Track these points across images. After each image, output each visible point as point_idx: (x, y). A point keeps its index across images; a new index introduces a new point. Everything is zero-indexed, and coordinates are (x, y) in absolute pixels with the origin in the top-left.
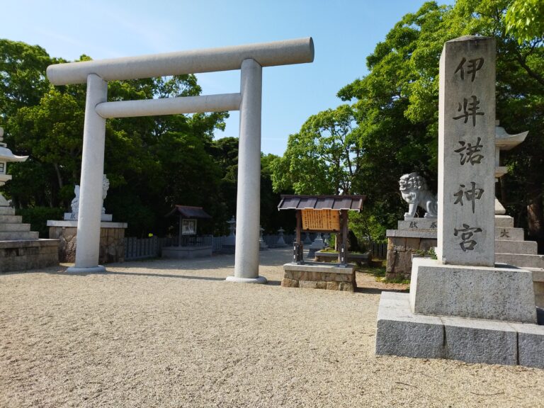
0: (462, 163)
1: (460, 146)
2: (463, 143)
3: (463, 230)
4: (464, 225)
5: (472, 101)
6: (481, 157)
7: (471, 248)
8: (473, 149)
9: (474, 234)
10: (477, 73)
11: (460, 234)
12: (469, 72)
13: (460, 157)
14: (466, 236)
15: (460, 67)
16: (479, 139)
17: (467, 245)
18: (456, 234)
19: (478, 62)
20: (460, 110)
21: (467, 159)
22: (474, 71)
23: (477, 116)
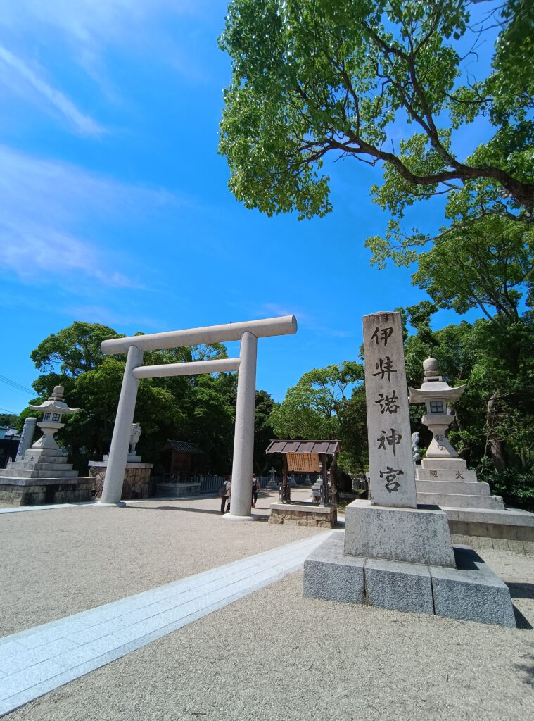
0: (382, 412)
1: (380, 398)
2: (381, 395)
3: (387, 473)
4: (388, 468)
5: (386, 361)
6: (397, 407)
7: (395, 490)
8: (390, 400)
9: (397, 476)
10: (388, 339)
11: (385, 475)
12: (382, 339)
13: (380, 407)
14: (391, 478)
15: (375, 335)
16: (394, 392)
17: (391, 487)
18: (381, 476)
19: (388, 331)
20: (377, 368)
21: (386, 409)
22: (386, 338)
23: (391, 373)
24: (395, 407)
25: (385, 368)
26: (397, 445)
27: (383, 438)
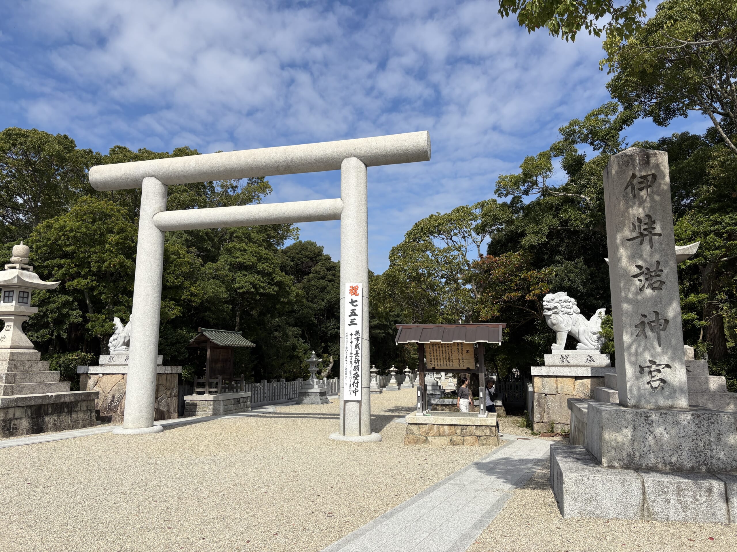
0: (642, 290)
1: (637, 271)
2: (640, 267)
3: (649, 367)
4: (650, 361)
5: (647, 221)
8: (653, 274)
9: (662, 370)
10: (650, 190)
11: (646, 371)
12: (639, 189)
13: (638, 283)
14: (654, 374)
15: (630, 184)
16: (658, 263)
17: (655, 384)
18: (641, 372)
19: (649, 178)
20: (634, 231)
21: (646, 286)
22: (646, 188)
23: (654, 237)
24: (659, 282)
25: (645, 230)
26: (662, 332)
27: (643, 323)
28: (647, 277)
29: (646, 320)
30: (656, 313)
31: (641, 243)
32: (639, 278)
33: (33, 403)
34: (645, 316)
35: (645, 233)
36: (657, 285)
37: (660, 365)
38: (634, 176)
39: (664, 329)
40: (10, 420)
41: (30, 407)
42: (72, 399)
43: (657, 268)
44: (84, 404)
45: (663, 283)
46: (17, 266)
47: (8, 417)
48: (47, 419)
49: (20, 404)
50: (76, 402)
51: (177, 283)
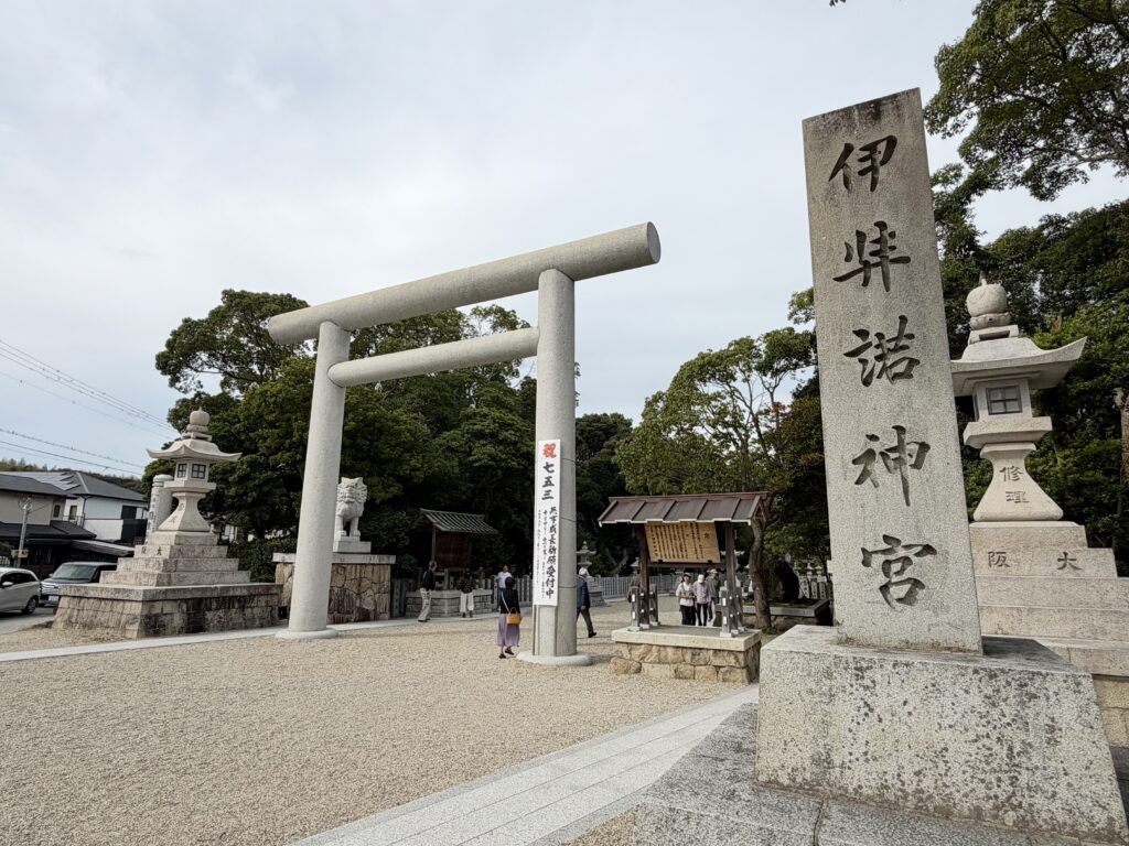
0: (866, 382)
1: (858, 342)
2: (862, 334)
3: (884, 552)
4: (886, 538)
5: (877, 235)
7: (907, 600)
8: (891, 345)
9: (915, 559)
10: (883, 171)
11: (878, 560)
12: (862, 173)
13: (859, 367)
14: (896, 567)
15: (841, 164)
16: (903, 319)
17: (899, 591)
18: (866, 563)
19: (882, 147)
20: (848, 258)
23: (892, 267)
24: (905, 363)
25: (873, 254)
26: (910, 473)
27: (870, 454)
28: (879, 352)
29: (877, 447)
30: (900, 430)
31: (866, 282)
32: (862, 356)
33: (189, 596)
34: (873, 438)
35: (876, 259)
36: (901, 368)
37: (908, 547)
38: (848, 149)
39: (917, 465)
40: (157, 616)
41: (186, 600)
42: (245, 592)
43: (901, 331)
44: (263, 599)
45: (913, 362)
46: (192, 435)
47: (154, 613)
48: (209, 615)
49: (170, 596)
50: (252, 597)
51: (394, 454)
